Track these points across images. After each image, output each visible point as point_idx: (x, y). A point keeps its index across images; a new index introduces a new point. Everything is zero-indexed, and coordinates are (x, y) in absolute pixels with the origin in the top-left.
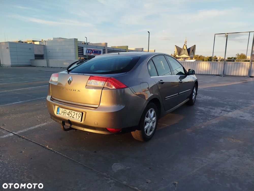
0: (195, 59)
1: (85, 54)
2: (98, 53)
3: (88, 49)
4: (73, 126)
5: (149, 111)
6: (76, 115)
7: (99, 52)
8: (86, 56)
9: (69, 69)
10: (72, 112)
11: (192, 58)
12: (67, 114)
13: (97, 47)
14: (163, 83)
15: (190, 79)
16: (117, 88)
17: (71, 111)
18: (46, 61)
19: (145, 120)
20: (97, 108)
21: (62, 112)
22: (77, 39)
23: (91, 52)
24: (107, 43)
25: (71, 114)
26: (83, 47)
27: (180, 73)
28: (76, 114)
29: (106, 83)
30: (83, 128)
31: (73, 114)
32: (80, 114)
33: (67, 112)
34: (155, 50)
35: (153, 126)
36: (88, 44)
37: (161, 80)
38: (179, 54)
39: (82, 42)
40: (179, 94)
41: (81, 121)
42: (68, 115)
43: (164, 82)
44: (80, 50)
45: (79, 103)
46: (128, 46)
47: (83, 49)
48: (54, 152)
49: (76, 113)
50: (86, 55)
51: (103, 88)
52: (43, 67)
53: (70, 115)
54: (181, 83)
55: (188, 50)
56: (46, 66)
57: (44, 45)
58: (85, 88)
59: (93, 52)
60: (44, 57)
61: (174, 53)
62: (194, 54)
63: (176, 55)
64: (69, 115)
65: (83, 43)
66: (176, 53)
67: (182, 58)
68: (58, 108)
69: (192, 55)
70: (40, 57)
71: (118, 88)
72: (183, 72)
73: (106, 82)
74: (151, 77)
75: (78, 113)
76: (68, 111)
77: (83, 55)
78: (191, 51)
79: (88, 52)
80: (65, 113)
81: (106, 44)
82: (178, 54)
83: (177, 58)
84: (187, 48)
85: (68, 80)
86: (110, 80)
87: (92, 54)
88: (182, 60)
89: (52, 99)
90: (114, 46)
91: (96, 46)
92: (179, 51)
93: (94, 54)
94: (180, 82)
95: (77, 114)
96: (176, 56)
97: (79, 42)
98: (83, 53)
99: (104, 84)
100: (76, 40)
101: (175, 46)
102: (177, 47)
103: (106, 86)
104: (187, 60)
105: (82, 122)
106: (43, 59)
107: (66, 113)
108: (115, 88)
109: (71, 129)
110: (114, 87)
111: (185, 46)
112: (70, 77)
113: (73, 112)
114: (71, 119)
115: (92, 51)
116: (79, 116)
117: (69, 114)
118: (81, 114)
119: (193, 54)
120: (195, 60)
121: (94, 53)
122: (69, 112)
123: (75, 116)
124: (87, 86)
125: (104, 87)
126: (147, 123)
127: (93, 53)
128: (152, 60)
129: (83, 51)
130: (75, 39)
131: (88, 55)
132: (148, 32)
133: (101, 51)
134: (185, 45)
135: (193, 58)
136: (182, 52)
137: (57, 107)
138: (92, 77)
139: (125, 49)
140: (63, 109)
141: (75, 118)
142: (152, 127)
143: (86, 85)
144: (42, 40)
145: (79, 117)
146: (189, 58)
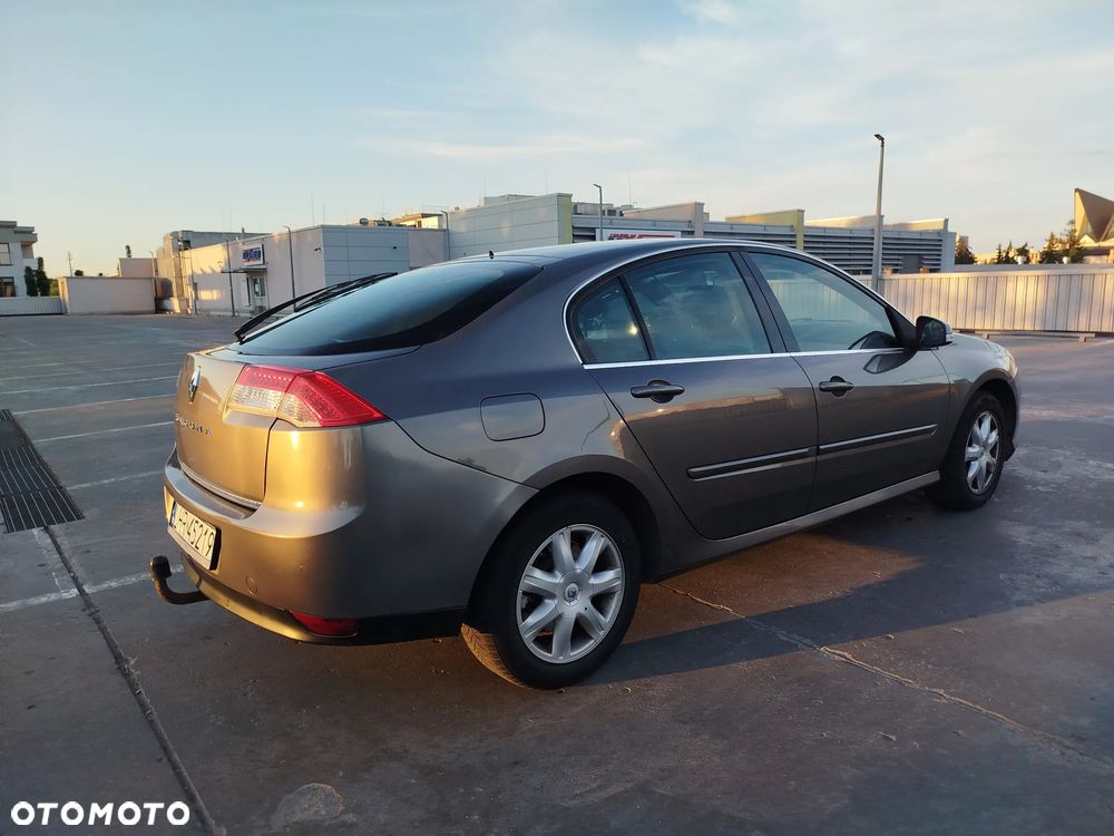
3: (616, 236)
13: (657, 224)
17: (196, 518)
22: (570, 196)
26: (593, 230)
31: (199, 530)
34: (946, 221)
40: (818, 451)
46: (803, 211)
51: (275, 422)
54: (840, 390)
57: (448, 230)
63: (1080, 237)
66: (1077, 228)
71: (329, 424)
74: (588, 366)
82: (1090, 230)
91: (654, 219)
92: (1101, 215)
96: (1081, 241)
97: (580, 208)
100: (563, 199)
112: (197, 372)
124: (229, 412)
130: (560, 195)
132: (878, 136)
143: (227, 407)
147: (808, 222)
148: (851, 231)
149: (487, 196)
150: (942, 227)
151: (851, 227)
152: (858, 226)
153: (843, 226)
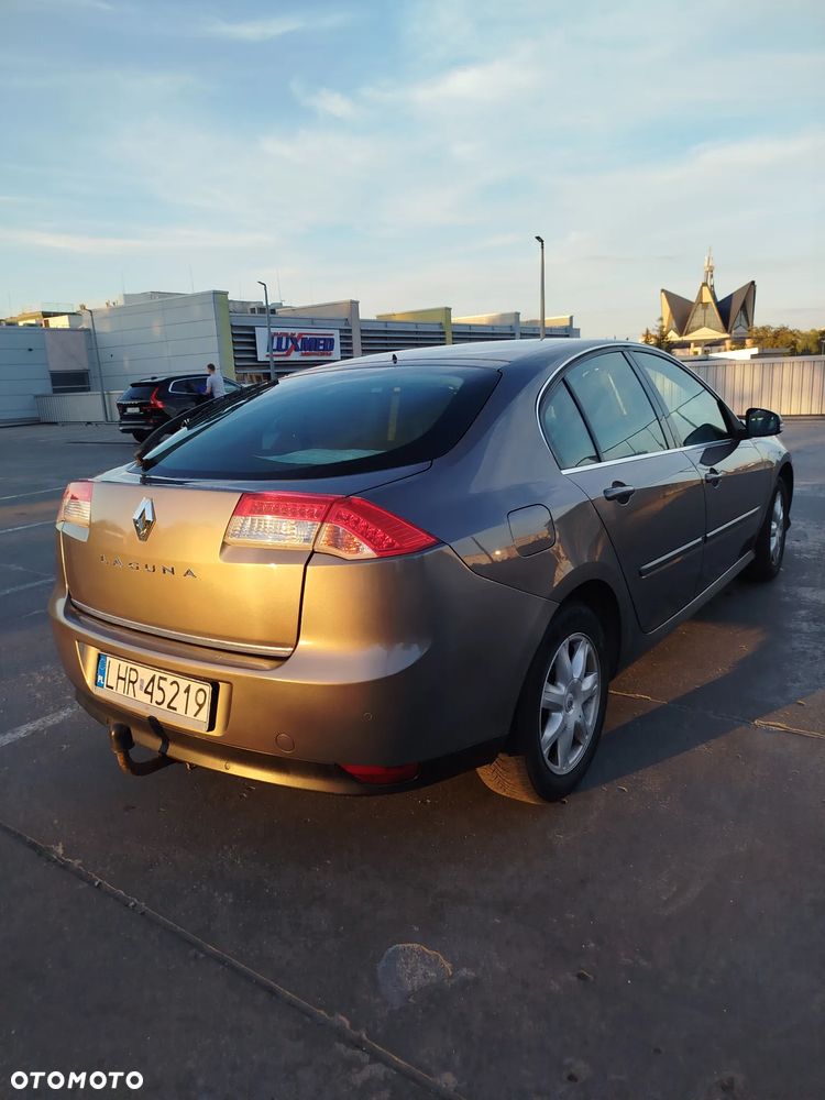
0: (754, 345)
1: (262, 356)
2: (321, 348)
3: (276, 334)
4: (175, 751)
5: (563, 651)
6: (182, 695)
7: (322, 342)
8: (266, 365)
9: (149, 456)
10: (165, 679)
11: (739, 344)
12: (141, 687)
13: (313, 322)
14: (624, 497)
15: (753, 453)
16: (384, 552)
17: (158, 675)
18: (100, 397)
19: (545, 698)
20: (286, 659)
21: (119, 678)
22: (226, 293)
23: (290, 344)
24: (357, 303)
25: (160, 688)
26: (253, 328)
27: (703, 433)
28: (182, 689)
29: (327, 527)
30: (224, 763)
31: (170, 691)
32: (201, 690)
33: (142, 680)
34: (571, 318)
35: (586, 716)
36: (273, 311)
37: (617, 484)
38: (682, 328)
39: (249, 303)
40: (706, 539)
41: (211, 726)
42: (146, 692)
43: (632, 492)
44: (243, 339)
45: (199, 634)
46: (450, 309)
47: (254, 336)
48: (86, 885)
49: (184, 683)
50: (268, 359)
51: (310, 557)
52: (89, 423)
53: (158, 696)
54: (715, 481)
55: (724, 308)
56: (102, 419)
57: (89, 330)
58: (219, 560)
59: (299, 344)
60: (93, 382)
61: (659, 324)
62: (747, 321)
63: (668, 332)
64: (151, 694)
65: (253, 310)
66: (665, 323)
67: (697, 343)
68: (99, 655)
69: (741, 330)
70: (72, 381)
71: (385, 554)
72: (721, 425)
73: (323, 522)
74: (564, 472)
75: (195, 686)
76: (145, 674)
77: (255, 359)
78: (734, 311)
79: (275, 347)
80: (134, 683)
81: (354, 305)
82: (674, 326)
83: (671, 346)
84: (714, 297)
85: (137, 517)
86: (345, 513)
87: (295, 356)
88: (696, 353)
89: (73, 612)
90: (390, 312)
91: (311, 316)
92: (682, 312)
93: (303, 355)
94: (707, 481)
95: (187, 690)
96: (669, 336)
97: (238, 307)
98: (255, 352)
99: (313, 537)
100: (219, 297)
101: (663, 291)
102: (670, 297)
103: (322, 545)
104: (719, 351)
105: (217, 732)
106: (88, 389)
107: (137, 685)
108: (376, 556)
109: (164, 761)
110: (367, 551)
111: (706, 289)
112: (145, 504)
113: (171, 678)
114: (164, 717)
115: (294, 341)
116: (201, 701)
117: (149, 690)
118: (208, 689)
119: (744, 323)
120: (755, 351)
121: (304, 348)
122: (152, 680)
123: (179, 703)
124: (228, 548)
125: (313, 552)
126: (553, 714)
127: (297, 349)
128: (563, 379)
129: (254, 344)
130: (215, 293)
131: (276, 359)
132: (538, 238)
133: (332, 341)
134: (705, 284)
135: (748, 342)
136: (696, 319)
137: (93, 652)
138: (249, 502)
139: (439, 321)
140: (124, 665)
141: (181, 711)
142: (579, 729)
143: (224, 543)
144: (83, 307)
145: (201, 706)
146: (728, 342)
147: (454, 320)
148: (493, 327)
149: (127, 293)
150: (568, 324)
151: (491, 324)
152: (498, 323)
153: (484, 323)
